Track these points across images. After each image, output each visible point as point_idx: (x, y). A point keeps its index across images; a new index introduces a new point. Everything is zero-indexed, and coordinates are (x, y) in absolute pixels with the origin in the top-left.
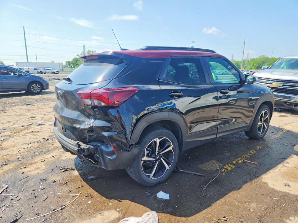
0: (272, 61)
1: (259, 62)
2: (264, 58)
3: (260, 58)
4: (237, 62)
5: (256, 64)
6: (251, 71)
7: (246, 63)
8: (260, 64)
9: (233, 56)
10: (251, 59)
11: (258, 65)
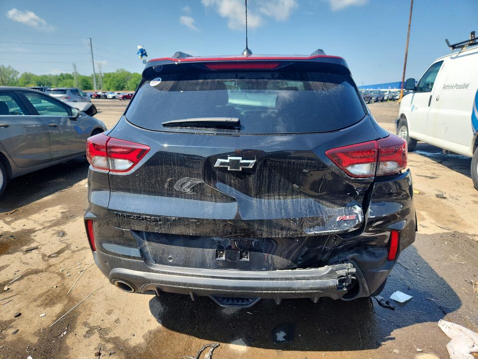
0: (136, 79)
1: (118, 79)
2: (123, 73)
3: (118, 73)
4: (84, 78)
5: (114, 83)
6: (118, 94)
7: (100, 79)
8: (120, 82)
9: (75, 66)
10: (105, 74)
11: (117, 84)
